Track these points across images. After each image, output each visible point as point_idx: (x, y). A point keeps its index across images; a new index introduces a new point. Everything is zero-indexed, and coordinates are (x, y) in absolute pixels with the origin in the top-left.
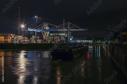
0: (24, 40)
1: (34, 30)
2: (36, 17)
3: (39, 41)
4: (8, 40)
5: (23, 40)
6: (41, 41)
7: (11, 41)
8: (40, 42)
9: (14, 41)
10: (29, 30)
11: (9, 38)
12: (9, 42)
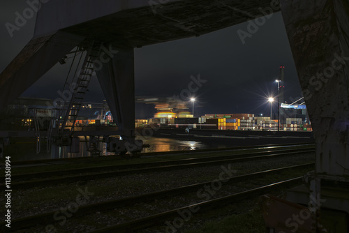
0: (267, 125)
1: (292, 107)
2: (277, 81)
3: (294, 127)
4: (235, 124)
5: (264, 126)
6: (298, 127)
7: (241, 126)
8: (296, 129)
9: (246, 126)
10: (284, 106)
11: (237, 121)
12: (236, 129)
